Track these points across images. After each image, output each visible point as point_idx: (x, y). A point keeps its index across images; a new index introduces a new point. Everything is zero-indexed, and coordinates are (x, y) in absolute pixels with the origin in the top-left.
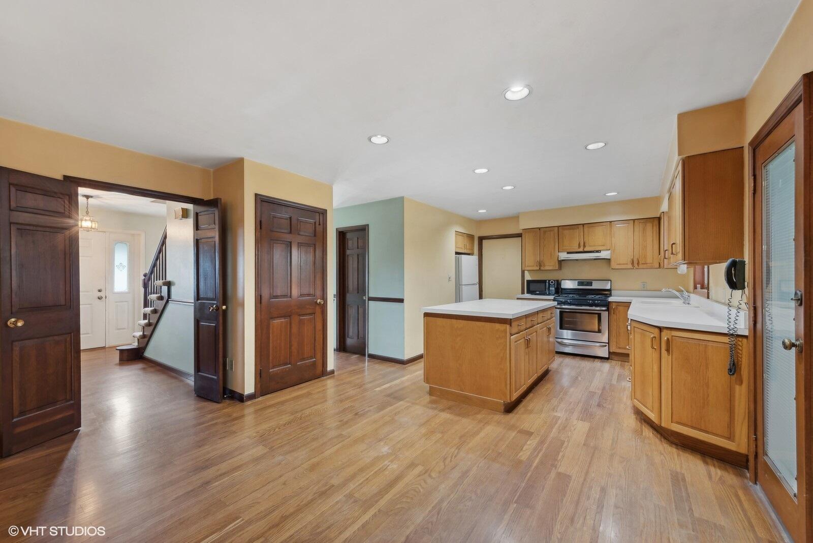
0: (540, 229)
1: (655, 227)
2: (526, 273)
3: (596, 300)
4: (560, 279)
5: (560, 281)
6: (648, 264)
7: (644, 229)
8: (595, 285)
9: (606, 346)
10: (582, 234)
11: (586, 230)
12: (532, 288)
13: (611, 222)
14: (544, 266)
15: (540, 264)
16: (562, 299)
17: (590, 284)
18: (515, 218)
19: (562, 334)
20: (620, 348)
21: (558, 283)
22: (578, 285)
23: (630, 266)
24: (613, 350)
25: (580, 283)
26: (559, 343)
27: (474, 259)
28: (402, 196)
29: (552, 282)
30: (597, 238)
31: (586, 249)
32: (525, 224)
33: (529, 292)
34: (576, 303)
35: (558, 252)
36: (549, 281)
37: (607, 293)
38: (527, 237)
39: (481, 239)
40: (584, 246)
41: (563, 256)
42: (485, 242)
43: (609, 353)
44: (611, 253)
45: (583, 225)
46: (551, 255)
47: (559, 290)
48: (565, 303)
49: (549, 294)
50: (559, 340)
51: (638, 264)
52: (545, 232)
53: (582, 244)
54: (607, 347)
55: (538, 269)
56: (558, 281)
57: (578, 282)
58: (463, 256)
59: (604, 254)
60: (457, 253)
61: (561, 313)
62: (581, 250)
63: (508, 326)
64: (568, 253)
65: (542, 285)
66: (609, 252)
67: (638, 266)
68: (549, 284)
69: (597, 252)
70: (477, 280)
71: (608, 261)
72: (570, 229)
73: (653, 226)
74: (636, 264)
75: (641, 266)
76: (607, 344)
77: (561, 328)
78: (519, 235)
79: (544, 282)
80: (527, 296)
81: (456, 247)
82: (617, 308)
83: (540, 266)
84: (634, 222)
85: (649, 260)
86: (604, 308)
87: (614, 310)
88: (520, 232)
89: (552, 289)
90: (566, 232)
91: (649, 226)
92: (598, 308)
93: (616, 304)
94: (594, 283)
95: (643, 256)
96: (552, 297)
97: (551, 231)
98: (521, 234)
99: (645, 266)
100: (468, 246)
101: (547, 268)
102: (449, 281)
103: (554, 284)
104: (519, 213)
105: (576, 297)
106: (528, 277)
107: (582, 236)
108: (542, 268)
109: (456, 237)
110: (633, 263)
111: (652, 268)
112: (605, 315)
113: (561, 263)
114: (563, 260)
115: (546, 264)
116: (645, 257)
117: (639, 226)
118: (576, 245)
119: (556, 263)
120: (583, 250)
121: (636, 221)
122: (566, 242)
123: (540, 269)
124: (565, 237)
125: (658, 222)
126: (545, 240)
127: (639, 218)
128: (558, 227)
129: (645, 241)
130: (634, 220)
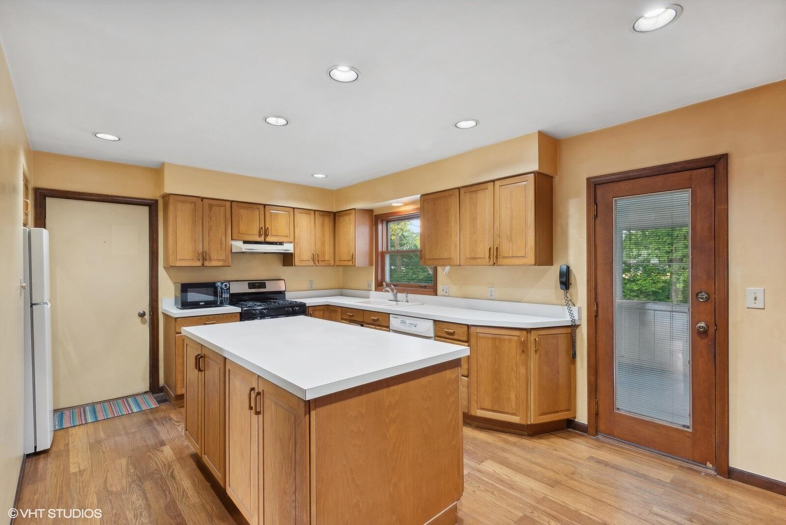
0: (202, 199)
6: (326, 261)
7: (323, 223)
8: (269, 287)
10: (263, 216)
11: (267, 213)
13: (293, 208)
14: (210, 260)
15: (204, 257)
17: (262, 284)
22: (249, 288)
23: (312, 263)
25: (252, 285)
29: (226, 285)
30: (280, 225)
31: (269, 239)
33: (188, 304)
34: (273, 314)
35: (232, 239)
36: (222, 283)
38: (182, 210)
40: (266, 235)
41: (239, 246)
42: (51, 203)
44: (295, 247)
45: (264, 205)
46: (221, 244)
48: (257, 316)
49: (222, 305)
52: (210, 206)
53: (263, 232)
55: (199, 264)
57: (249, 283)
59: (287, 248)
62: (262, 239)
64: (245, 242)
65: (210, 290)
66: (292, 245)
67: (319, 263)
68: (222, 289)
69: (281, 244)
72: (248, 208)
73: (330, 222)
74: (317, 260)
75: (321, 263)
82: (313, 314)
83: (204, 259)
84: (315, 213)
85: (327, 257)
89: (226, 296)
90: (243, 212)
91: (327, 220)
94: (268, 284)
95: (322, 252)
97: (220, 206)
99: (323, 264)
101: (214, 263)
103: (228, 289)
104: (163, 164)
106: (165, 278)
107: (263, 221)
108: (206, 264)
110: (314, 260)
111: (329, 265)
114: (238, 253)
115: (214, 256)
116: (324, 253)
117: (319, 219)
118: (256, 231)
119: (228, 255)
120: (265, 239)
121: (316, 212)
122: (243, 228)
123: (203, 264)
124: (242, 219)
125: (334, 217)
126: (211, 219)
127: (321, 210)
128: (232, 202)
129: (324, 235)
130: (315, 211)
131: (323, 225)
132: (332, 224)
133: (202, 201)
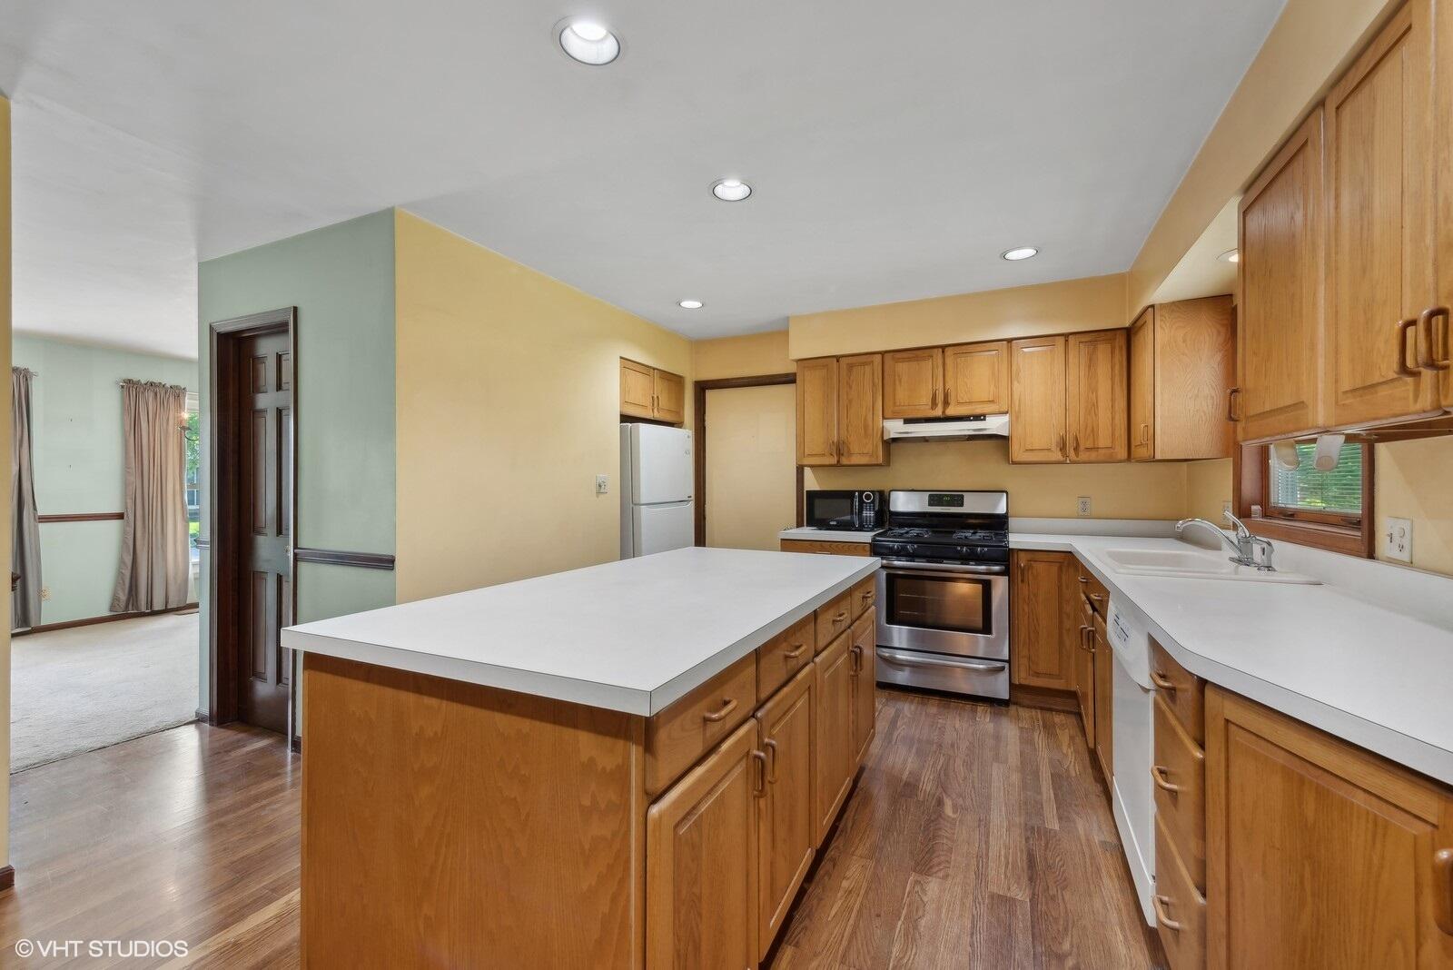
0: (838, 358)
1: (1117, 351)
2: (808, 472)
3: (978, 546)
4: (887, 490)
5: (886, 494)
6: (1100, 451)
7: (1090, 360)
8: (972, 505)
9: (1002, 669)
10: (941, 369)
11: (949, 361)
12: (818, 514)
13: (1010, 341)
14: (850, 454)
15: (840, 449)
16: (890, 542)
17: (957, 500)
18: (778, 334)
19: (889, 636)
20: (1037, 674)
21: (883, 498)
22: (930, 505)
23: (1058, 456)
24: (1023, 678)
25: (935, 500)
26: (885, 660)
27: (682, 438)
28: (389, 206)
29: (867, 497)
30: (976, 380)
31: (951, 411)
32: (803, 346)
33: (815, 522)
34: (928, 553)
35: (884, 418)
36: (861, 493)
37: (998, 524)
38: (811, 381)
39: (702, 388)
40: (946, 403)
41: (895, 428)
42: (711, 395)
43: (1012, 686)
44: (1011, 423)
45: (943, 348)
46: (866, 426)
47: (885, 517)
48: (899, 554)
49: (861, 529)
50: (886, 653)
51: (1076, 449)
52: (851, 367)
53: (940, 398)
54: (1007, 670)
55: (834, 461)
56: (881, 493)
57: (930, 496)
58: (642, 426)
59: (995, 425)
60: (625, 418)
61: (891, 579)
62: (938, 412)
63: (635, 752)
64: (907, 421)
65: (845, 503)
66: (1006, 419)
67: (1077, 455)
68: (861, 502)
69: (978, 417)
70: (691, 491)
71: (1002, 441)
72: (909, 360)
73: (1113, 353)
74: (1072, 449)
75: (1083, 456)
76: (1007, 665)
77: (892, 619)
78: (788, 379)
79: (848, 495)
80: (808, 533)
81: (624, 402)
82: (1029, 567)
83: (840, 454)
84: (1067, 340)
85: (1103, 441)
86: (996, 568)
87: (1023, 575)
88: (791, 368)
89: (869, 514)
90: (902, 368)
91: (1103, 351)
92: (982, 568)
93: (1029, 556)
94: (968, 498)
95: (1089, 429)
96: (866, 537)
97: (864, 364)
98: (795, 374)
99: (1093, 455)
100: (664, 402)
101: (856, 460)
102: (599, 493)
103: (873, 502)
104: (788, 319)
105: (927, 535)
106: (812, 483)
107: (941, 378)
108: (844, 461)
109: (623, 375)
110: (1063, 448)
111: (1111, 460)
112: (1000, 586)
113: (891, 444)
114: (895, 440)
115: (855, 448)
116: (1094, 432)
117: (1078, 354)
118: (926, 400)
119: (877, 446)
120: (944, 412)
121: (1071, 339)
122: (902, 394)
123: (838, 462)
124: (900, 381)
125: (1126, 339)
126: (851, 387)
127: (1080, 330)
128: (883, 353)
129: (1093, 389)
130: (1066, 336)
131: (1091, 363)
132: (1120, 357)
133: (838, 361)
